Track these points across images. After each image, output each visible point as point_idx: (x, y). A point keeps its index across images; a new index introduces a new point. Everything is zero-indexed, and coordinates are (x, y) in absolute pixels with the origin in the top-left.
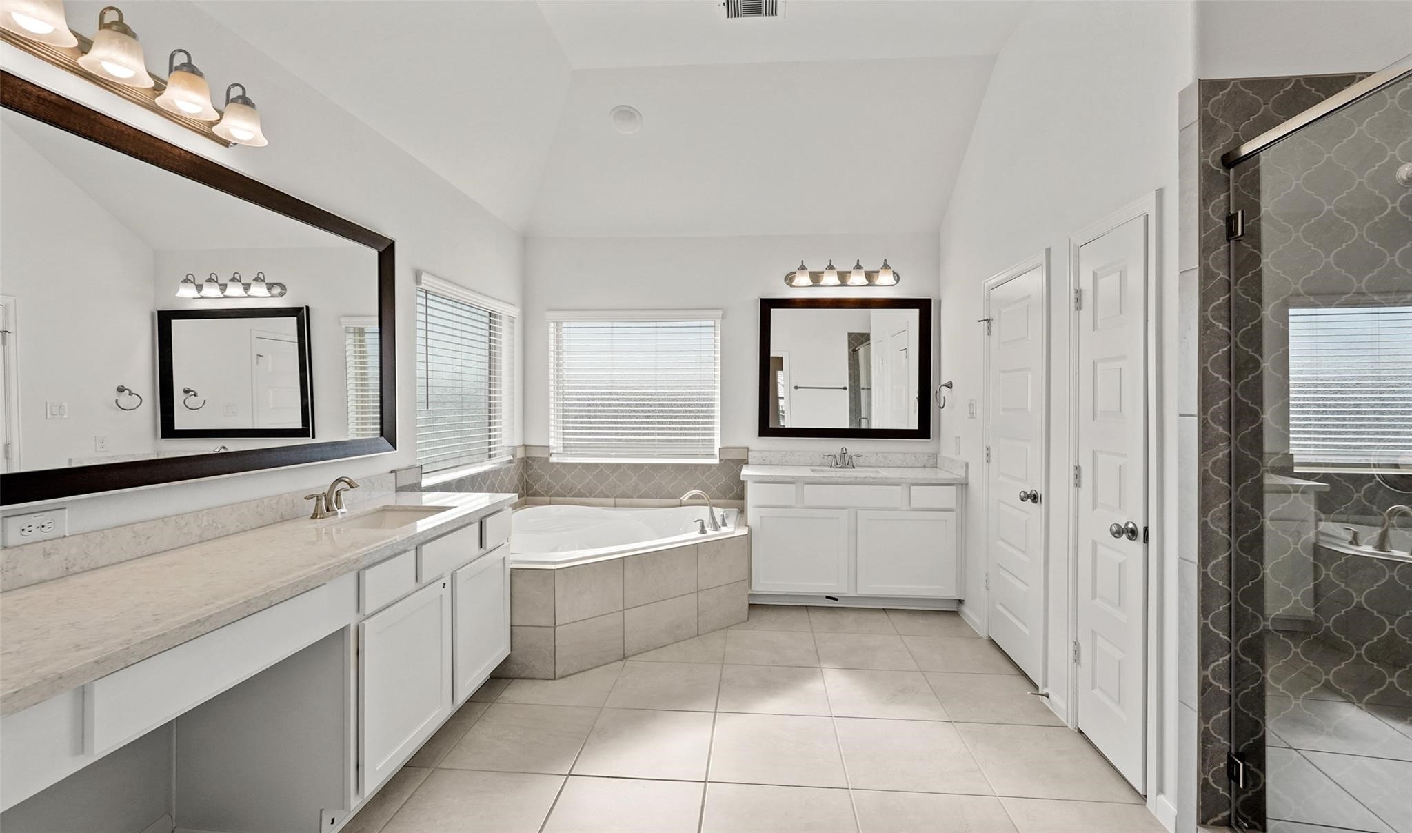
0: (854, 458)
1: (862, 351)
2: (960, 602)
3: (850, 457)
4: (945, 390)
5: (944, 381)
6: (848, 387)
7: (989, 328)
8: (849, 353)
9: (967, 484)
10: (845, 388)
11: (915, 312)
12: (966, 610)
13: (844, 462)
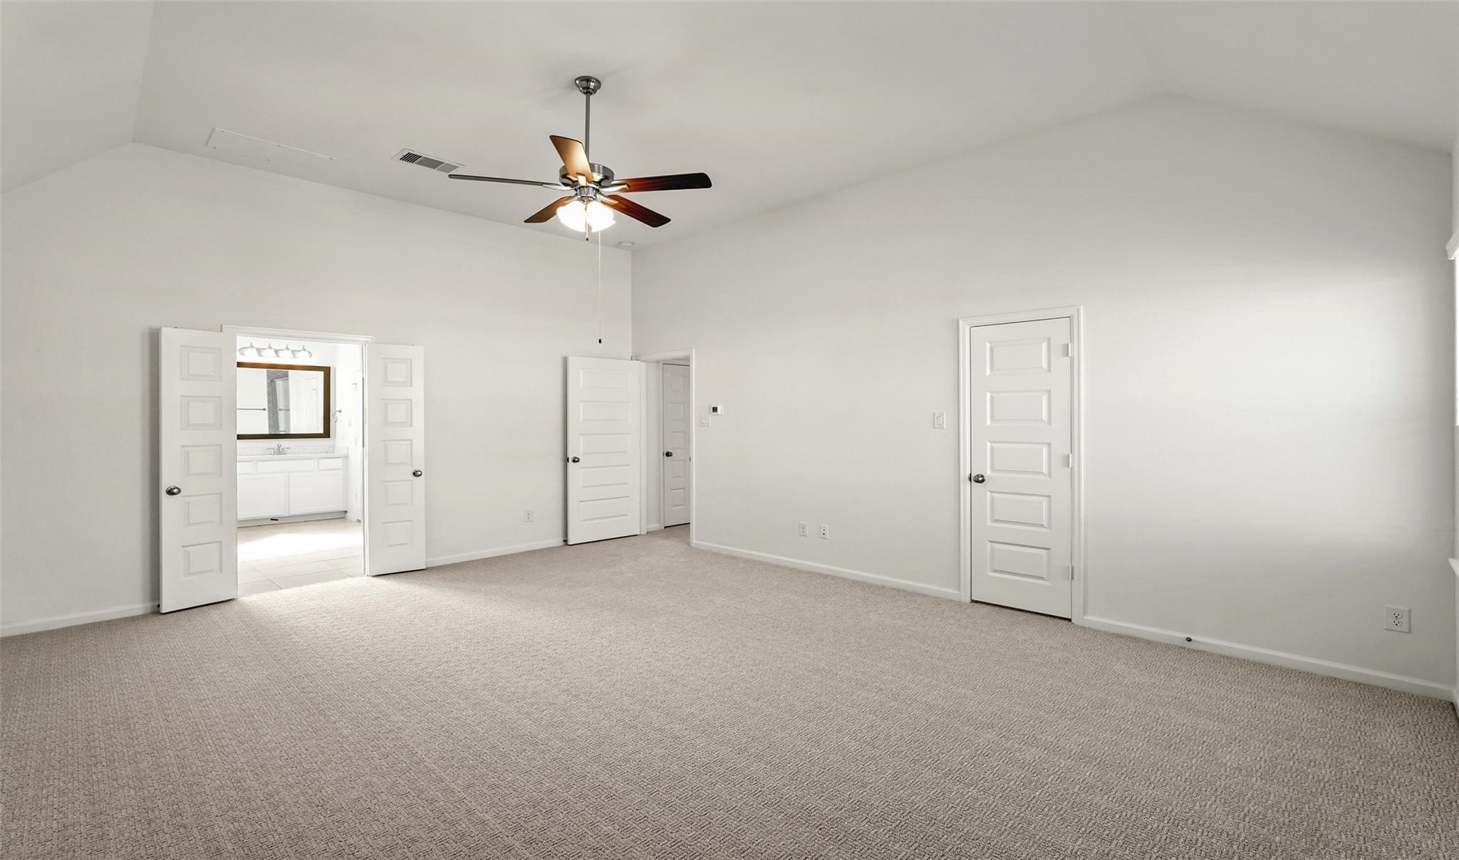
0: (285, 450)
1: (279, 384)
2: (346, 512)
3: (283, 449)
4: (337, 413)
5: (338, 409)
6: (267, 408)
7: (356, 387)
8: (268, 383)
9: (348, 457)
10: (264, 409)
11: (321, 373)
12: (348, 514)
13: (279, 451)
